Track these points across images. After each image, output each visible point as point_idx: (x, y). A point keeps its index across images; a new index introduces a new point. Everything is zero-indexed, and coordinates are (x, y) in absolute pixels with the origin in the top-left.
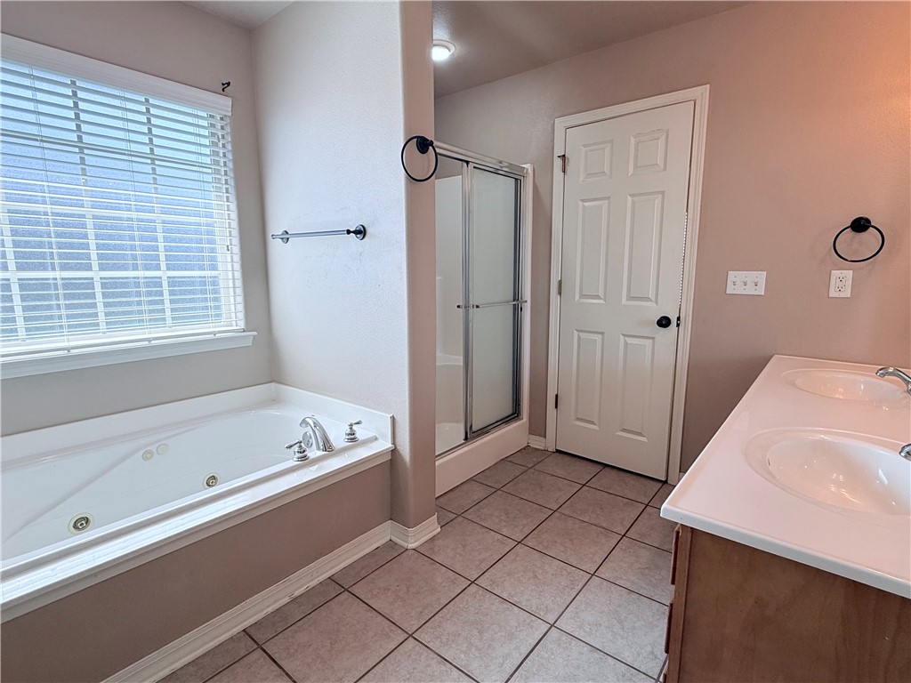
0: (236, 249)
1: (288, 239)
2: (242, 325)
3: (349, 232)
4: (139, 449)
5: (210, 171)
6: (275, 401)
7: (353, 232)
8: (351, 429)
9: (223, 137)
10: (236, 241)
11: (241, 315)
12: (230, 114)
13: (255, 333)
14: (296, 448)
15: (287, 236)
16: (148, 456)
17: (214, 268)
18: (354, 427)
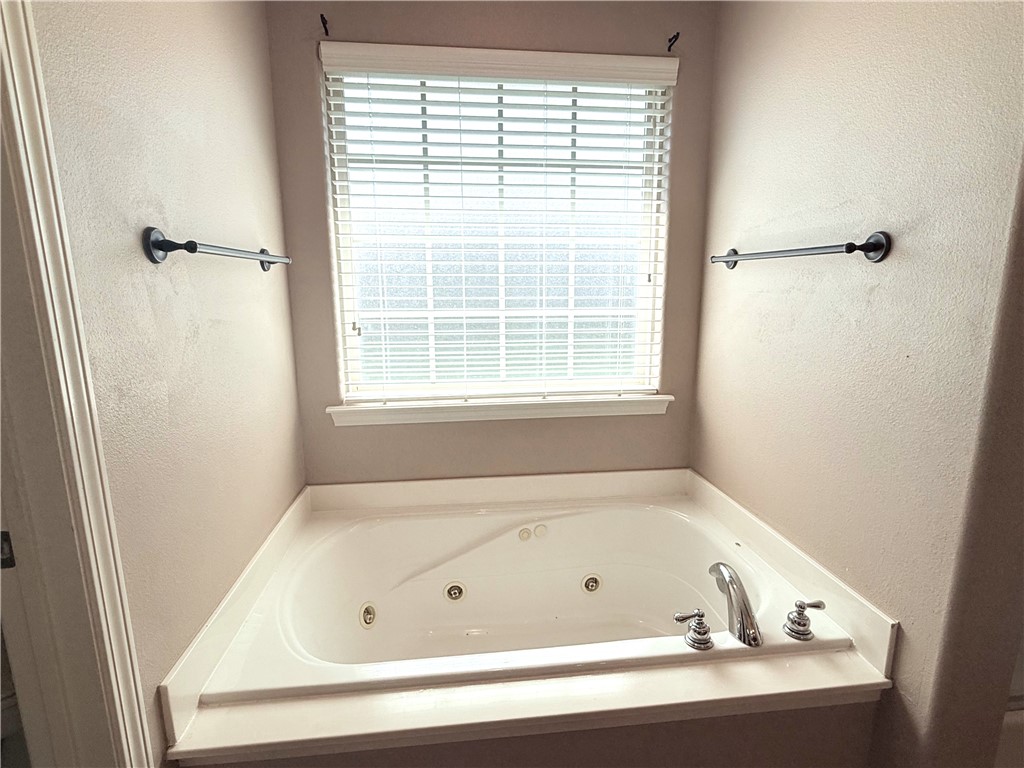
0: (661, 280)
1: (736, 262)
2: (656, 384)
3: (851, 248)
4: (517, 525)
5: (640, 171)
6: (687, 497)
7: (861, 248)
8: (801, 613)
9: (662, 119)
10: (662, 268)
11: (657, 371)
12: (674, 83)
13: (672, 398)
14: (693, 623)
15: (734, 259)
16: (525, 535)
17: (629, 304)
18: (809, 612)
